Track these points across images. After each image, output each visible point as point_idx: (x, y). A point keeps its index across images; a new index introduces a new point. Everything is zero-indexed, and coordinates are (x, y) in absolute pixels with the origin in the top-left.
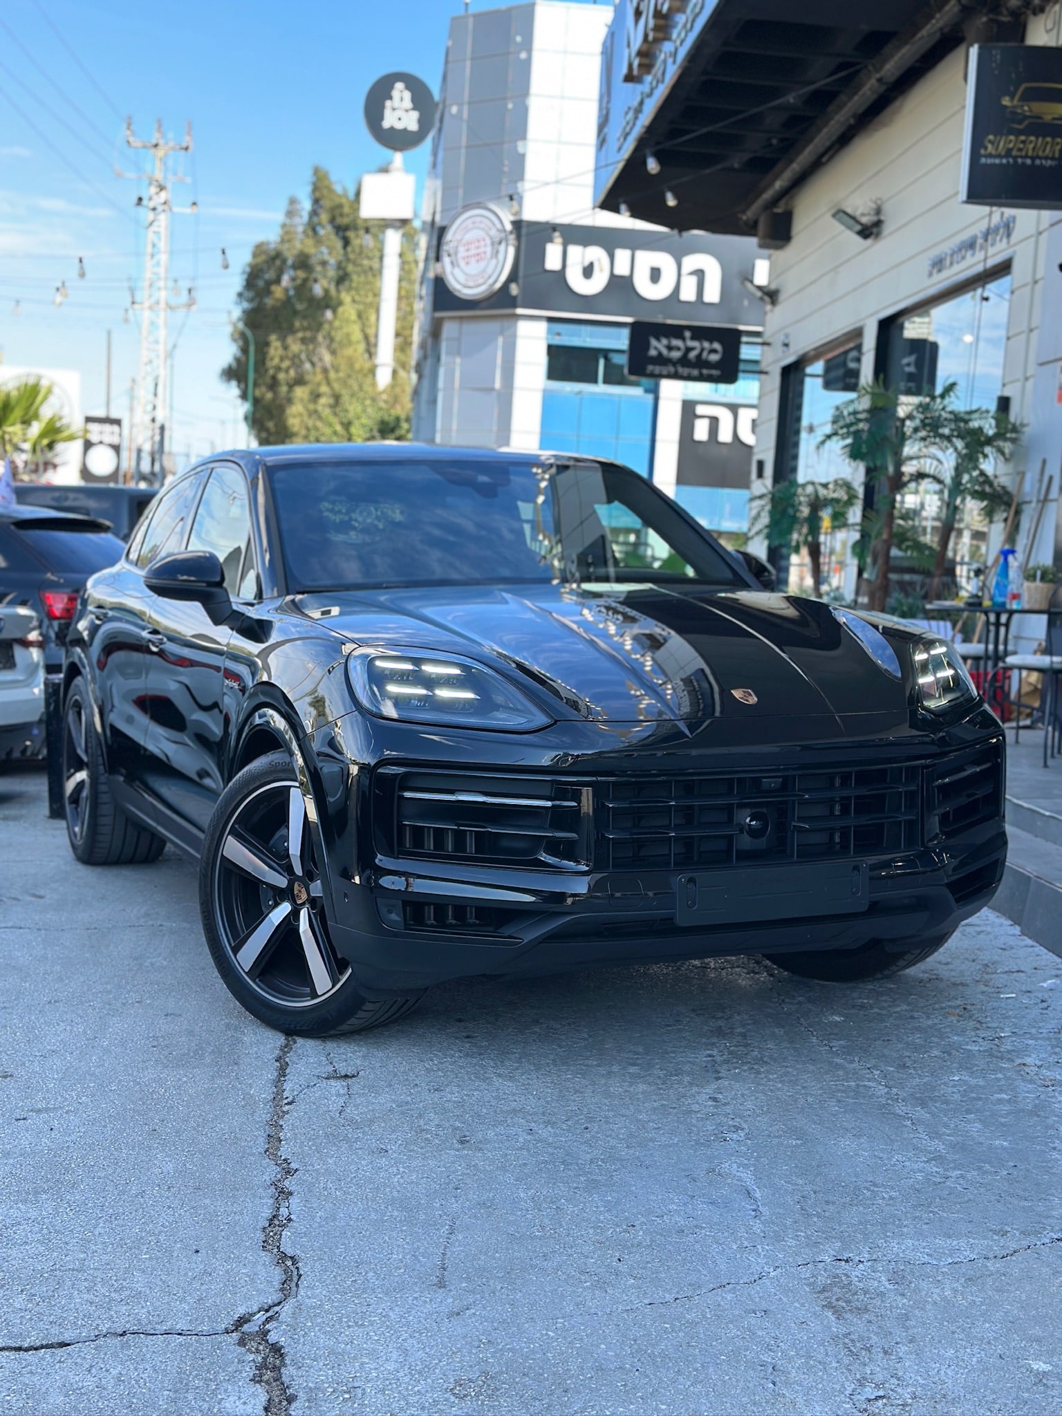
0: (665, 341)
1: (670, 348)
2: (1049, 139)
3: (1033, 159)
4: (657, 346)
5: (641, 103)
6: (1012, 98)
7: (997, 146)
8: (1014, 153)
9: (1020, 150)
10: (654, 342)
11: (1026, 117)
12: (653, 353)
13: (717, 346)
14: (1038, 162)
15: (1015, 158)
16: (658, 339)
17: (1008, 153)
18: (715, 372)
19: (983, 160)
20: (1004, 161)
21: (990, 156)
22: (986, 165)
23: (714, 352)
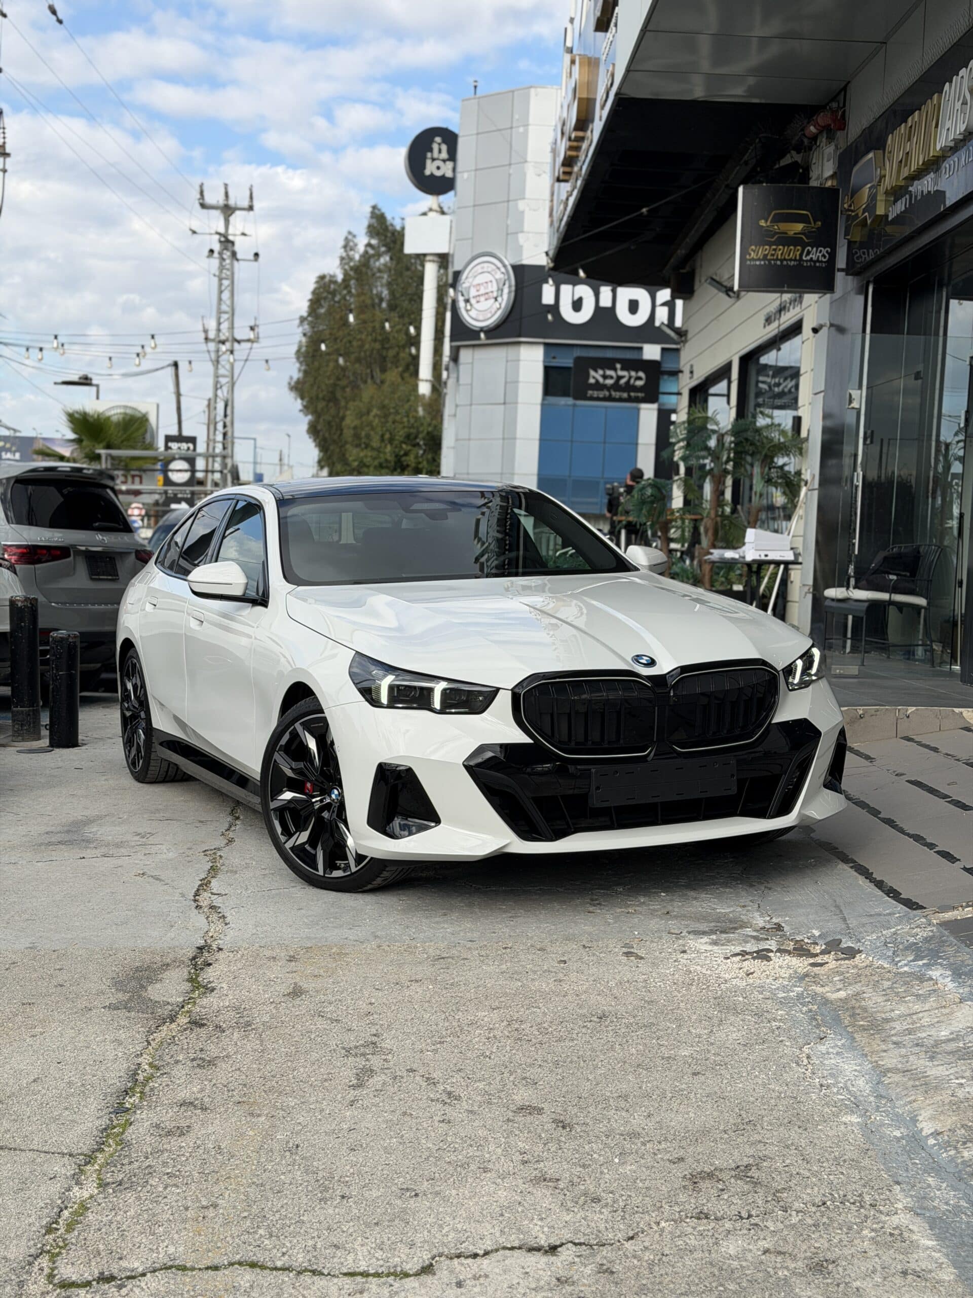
0: (601, 372)
1: (605, 377)
2: (792, 247)
3: (781, 261)
4: (595, 376)
5: (567, 199)
6: (766, 221)
7: (757, 253)
8: (769, 257)
9: (773, 255)
10: (592, 373)
11: (776, 233)
12: (592, 381)
13: (641, 374)
14: (785, 263)
15: (769, 260)
16: (596, 371)
17: (765, 256)
18: (640, 395)
19: (748, 263)
20: (762, 263)
21: (753, 259)
22: (750, 265)
23: (639, 379)
